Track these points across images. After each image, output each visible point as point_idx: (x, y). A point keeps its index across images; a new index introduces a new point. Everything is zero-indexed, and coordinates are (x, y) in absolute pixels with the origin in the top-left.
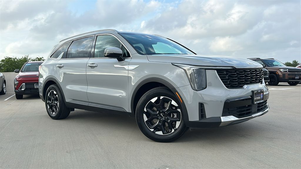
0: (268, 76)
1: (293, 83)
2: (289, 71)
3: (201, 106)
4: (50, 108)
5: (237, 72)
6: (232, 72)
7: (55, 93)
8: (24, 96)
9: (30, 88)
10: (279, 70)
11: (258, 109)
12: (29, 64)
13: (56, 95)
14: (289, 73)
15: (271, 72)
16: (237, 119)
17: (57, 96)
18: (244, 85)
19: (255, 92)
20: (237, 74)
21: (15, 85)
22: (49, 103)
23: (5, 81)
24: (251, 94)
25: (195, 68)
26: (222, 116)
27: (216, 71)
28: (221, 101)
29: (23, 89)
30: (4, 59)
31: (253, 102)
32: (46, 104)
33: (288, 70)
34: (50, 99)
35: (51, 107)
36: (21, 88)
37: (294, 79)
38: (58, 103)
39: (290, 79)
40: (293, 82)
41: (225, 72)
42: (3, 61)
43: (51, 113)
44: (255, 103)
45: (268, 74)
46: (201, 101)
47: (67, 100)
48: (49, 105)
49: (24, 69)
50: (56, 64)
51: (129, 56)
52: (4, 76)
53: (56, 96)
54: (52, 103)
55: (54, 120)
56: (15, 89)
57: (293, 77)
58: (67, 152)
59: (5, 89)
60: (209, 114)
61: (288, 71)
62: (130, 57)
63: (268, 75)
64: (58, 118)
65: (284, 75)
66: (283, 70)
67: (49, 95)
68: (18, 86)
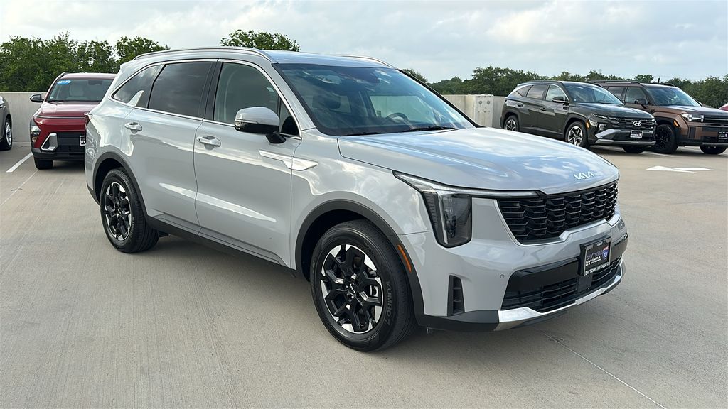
0: (652, 132)
1: (712, 150)
2: (704, 121)
3: (455, 283)
4: (111, 224)
5: (548, 202)
6: (535, 204)
7: (122, 189)
8: (55, 163)
9: (70, 146)
10: (682, 117)
11: (593, 283)
12: (65, 82)
13: (124, 195)
14: (704, 125)
15: (661, 121)
16: (538, 314)
17: (127, 198)
18: (564, 230)
19: (588, 248)
20: (548, 206)
21: (32, 136)
22: (108, 212)
23: (9, 117)
24: (577, 252)
25: (448, 193)
26: (502, 310)
27: (495, 201)
28: (502, 276)
29: (51, 148)
30: (9, 41)
31: (580, 271)
32: (103, 213)
33: (703, 117)
34: (111, 203)
35: (114, 222)
36: (47, 145)
37: (716, 139)
38: (130, 216)
39: (706, 139)
40: (712, 147)
41: (518, 205)
42: (6, 45)
43: (115, 236)
44: (587, 273)
45: (653, 126)
46: (456, 273)
47: (151, 212)
48: (109, 216)
49: (53, 93)
50: (125, 120)
51: (296, 132)
52: (6, 103)
53: (124, 198)
54: (116, 212)
55: (122, 254)
56: (34, 145)
57: (714, 134)
58: (142, 371)
59: (10, 136)
60: (472, 303)
61: (702, 121)
62: (299, 136)
63: (652, 130)
64: (130, 248)
65: (692, 129)
66: (691, 116)
67: (108, 193)
68: (39, 139)
